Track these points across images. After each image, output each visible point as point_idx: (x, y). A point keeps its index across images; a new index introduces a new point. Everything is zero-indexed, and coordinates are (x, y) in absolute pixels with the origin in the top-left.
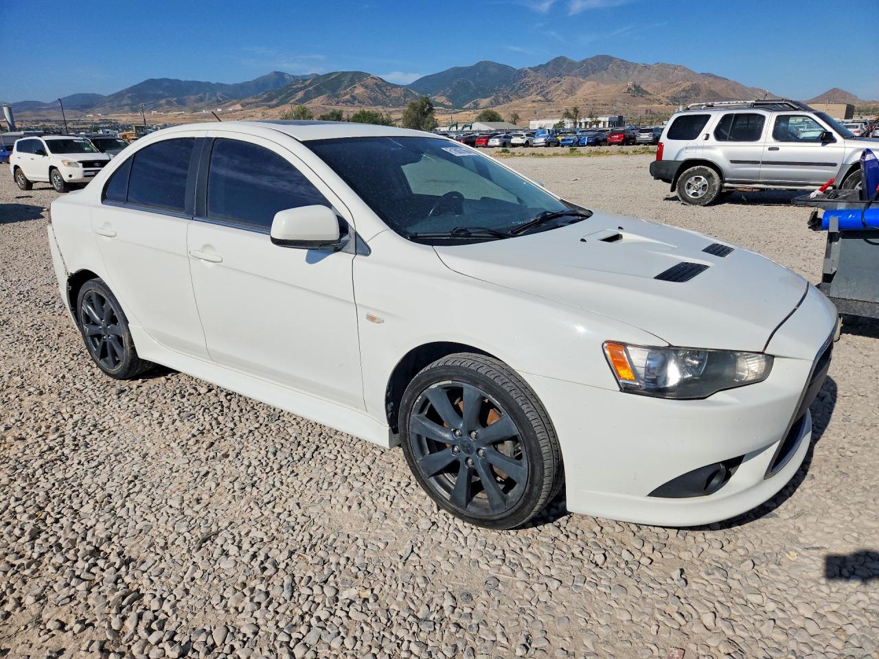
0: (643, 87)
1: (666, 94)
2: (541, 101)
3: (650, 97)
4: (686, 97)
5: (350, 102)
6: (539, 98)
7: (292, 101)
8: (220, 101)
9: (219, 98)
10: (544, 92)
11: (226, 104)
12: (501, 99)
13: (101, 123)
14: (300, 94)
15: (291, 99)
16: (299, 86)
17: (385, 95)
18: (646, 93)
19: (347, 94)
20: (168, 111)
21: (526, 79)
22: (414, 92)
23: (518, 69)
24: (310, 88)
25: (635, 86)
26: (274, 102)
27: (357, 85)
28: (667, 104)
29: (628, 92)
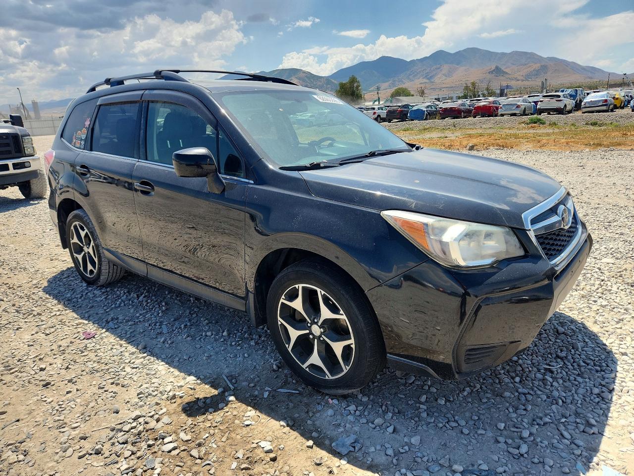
0: (503, 68)
1: (521, 73)
2: (426, 83)
3: (510, 76)
4: (537, 75)
10: (428, 77)
12: (397, 82)
17: (313, 84)
18: (507, 73)
21: (415, 68)
22: (333, 81)
23: (409, 60)
25: (497, 68)
27: (292, 78)
28: (523, 81)
29: (492, 73)
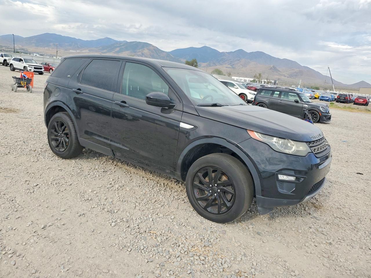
0: (277, 68)
1: (287, 73)
3: (281, 73)
4: (296, 75)
5: (141, 56)
6: (229, 66)
7: (113, 52)
8: (79, 47)
9: (79, 46)
10: (232, 64)
11: (81, 49)
12: (212, 64)
13: (19, 50)
14: (118, 49)
15: (113, 51)
16: (118, 45)
17: (158, 55)
18: (279, 71)
19: (140, 52)
20: (53, 49)
21: (224, 57)
22: (171, 55)
23: (221, 52)
24: (123, 47)
25: (274, 67)
26: (105, 51)
27: (145, 49)
28: (288, 77)
29: (270, 69)
